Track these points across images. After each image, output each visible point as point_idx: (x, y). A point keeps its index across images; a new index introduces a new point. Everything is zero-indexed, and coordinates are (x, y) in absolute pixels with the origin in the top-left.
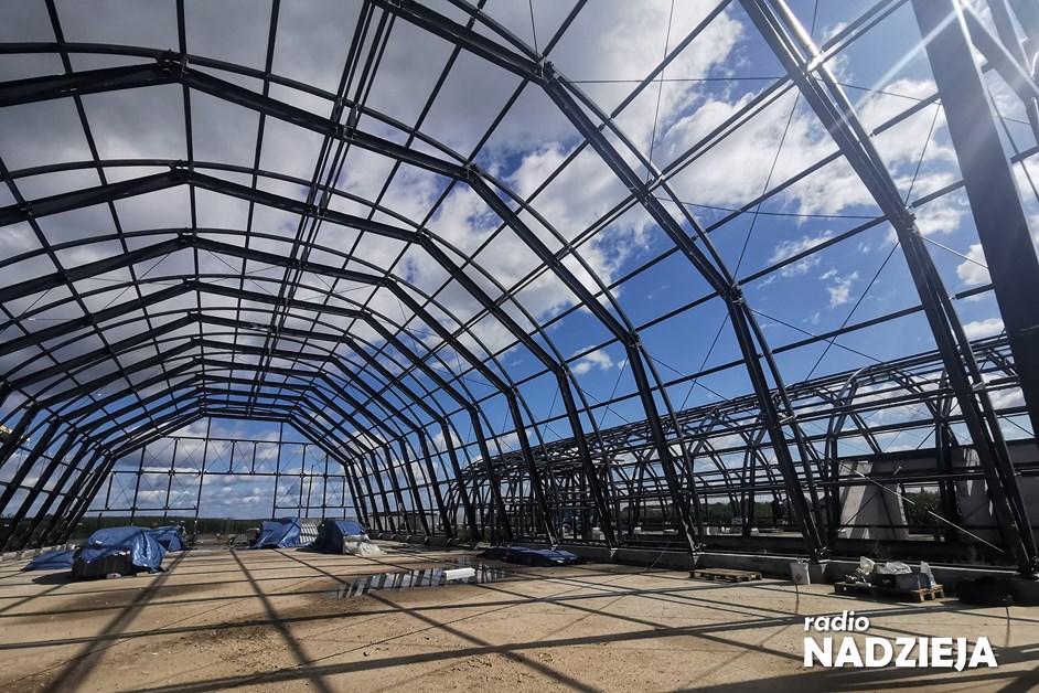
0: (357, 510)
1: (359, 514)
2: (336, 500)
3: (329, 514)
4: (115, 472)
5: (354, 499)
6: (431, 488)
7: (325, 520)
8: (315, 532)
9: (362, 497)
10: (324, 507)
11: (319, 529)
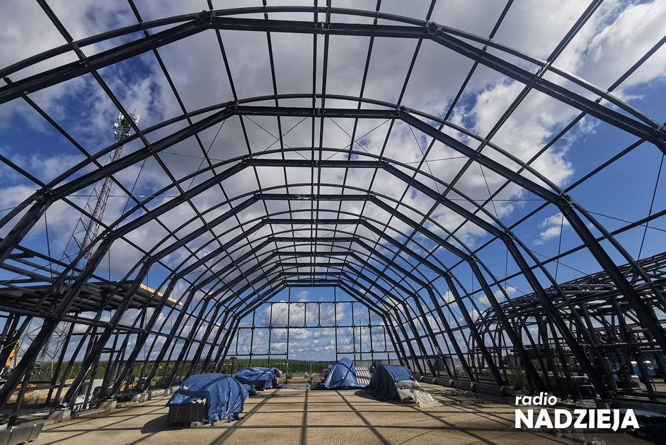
0: (398, 354)
1: (399, 358)
2: (380, 345)
3: (377, 357)
4: (240, 328)
5: (394, 344)
6: (446, 334)
7: (374, 363)
8: (368, 374)
9: (400, 342)
10: (372, 352)
11: (371, 370)
